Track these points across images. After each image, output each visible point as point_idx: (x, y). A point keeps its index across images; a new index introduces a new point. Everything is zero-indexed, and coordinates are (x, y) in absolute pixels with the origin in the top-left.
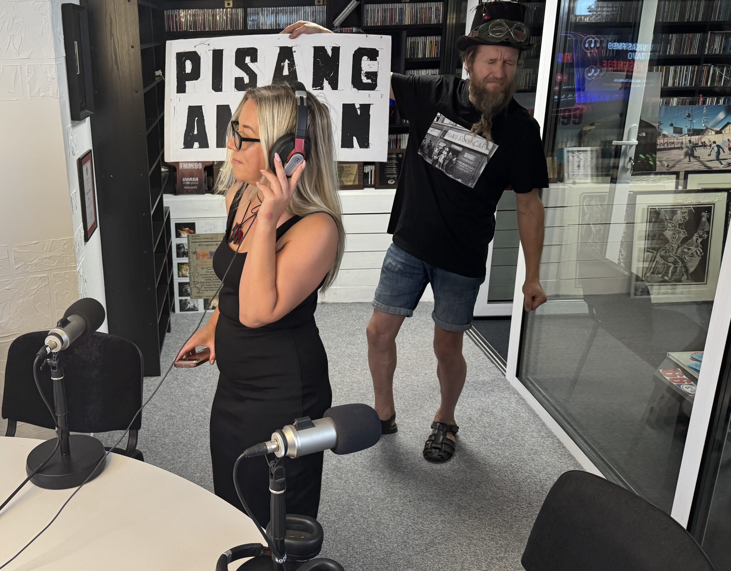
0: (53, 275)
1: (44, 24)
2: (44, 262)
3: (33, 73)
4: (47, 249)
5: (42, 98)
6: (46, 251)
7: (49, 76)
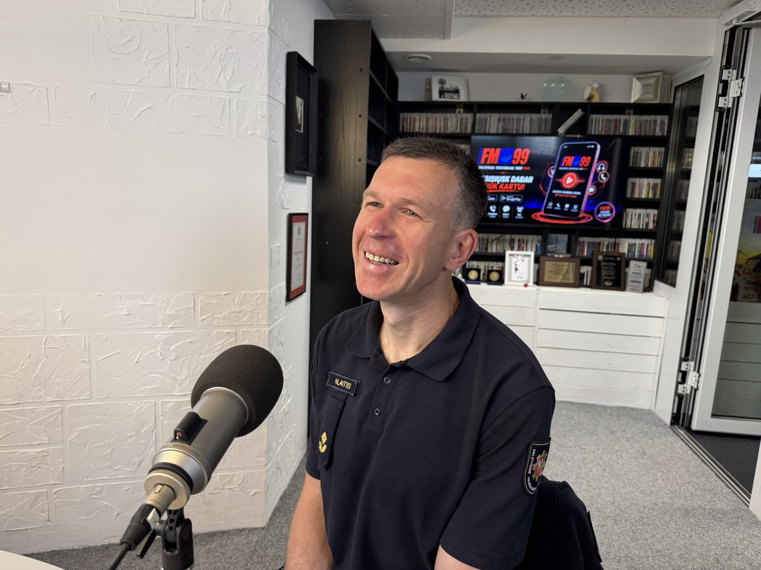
0: (242, 331)
1: (259, 57)
2: (232, 316)
3: (242, 108)
4: (237, 302)
5: (249, 136)
6: (237, 305)
7: (260, 113)
